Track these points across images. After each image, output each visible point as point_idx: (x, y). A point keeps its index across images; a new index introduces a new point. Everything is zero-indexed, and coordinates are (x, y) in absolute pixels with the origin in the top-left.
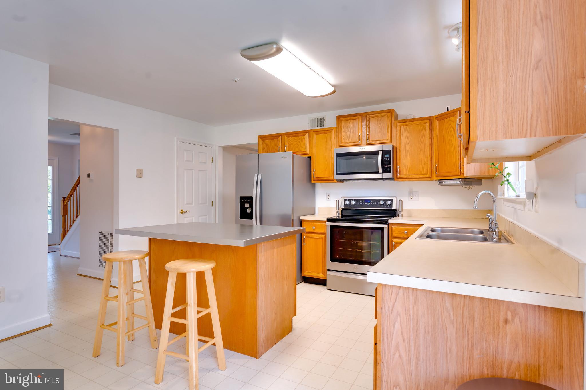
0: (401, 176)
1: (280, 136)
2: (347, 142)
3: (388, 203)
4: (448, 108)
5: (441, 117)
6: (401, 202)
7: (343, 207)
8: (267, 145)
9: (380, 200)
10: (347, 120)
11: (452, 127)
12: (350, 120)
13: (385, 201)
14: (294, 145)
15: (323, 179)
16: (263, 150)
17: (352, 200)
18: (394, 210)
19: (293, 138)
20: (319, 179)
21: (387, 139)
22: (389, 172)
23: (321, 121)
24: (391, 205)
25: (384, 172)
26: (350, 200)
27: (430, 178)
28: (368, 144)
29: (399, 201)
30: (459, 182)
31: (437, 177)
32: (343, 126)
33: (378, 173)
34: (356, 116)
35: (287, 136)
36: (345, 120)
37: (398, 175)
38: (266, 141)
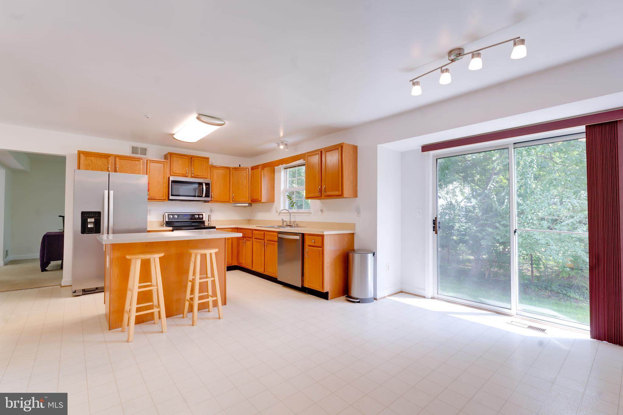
0: (213, 200)
1: (110, 156)
2: (177, 173)
3: (201, 216)
4: (240, 165)
5: (235, 169)
6: (210, 215)
7: (167, 220)
8: (92, 162)
9: (196, 214)
10: (178, 157)
11: (244, 176)
12: (180, 157)
13: (199, 215)
14: (127, 167)
15: (156, 198)
16: (86, 165)
17: (174, 215)
18: (204, 221)
19: (126, 161)
20: (153, 198)
21: (205, 176)
22: (209, 197)
23: (144, 151)
24: (202, 218)
25: (206, 196)
26: (173, 215)
27: (228, 202)
28: (192, 177)
29: (209, 215)
30: (247, 205)
31: (233, 201)
32: (174, 160)
33: (202, 197)
34: (185, 156)
35: (119, 158)
36: (176, 157)
37: (212, 199)
38: (90, 158)
